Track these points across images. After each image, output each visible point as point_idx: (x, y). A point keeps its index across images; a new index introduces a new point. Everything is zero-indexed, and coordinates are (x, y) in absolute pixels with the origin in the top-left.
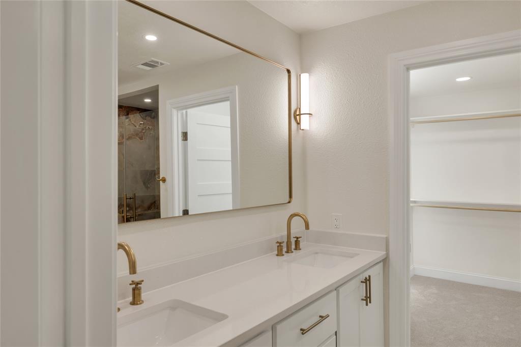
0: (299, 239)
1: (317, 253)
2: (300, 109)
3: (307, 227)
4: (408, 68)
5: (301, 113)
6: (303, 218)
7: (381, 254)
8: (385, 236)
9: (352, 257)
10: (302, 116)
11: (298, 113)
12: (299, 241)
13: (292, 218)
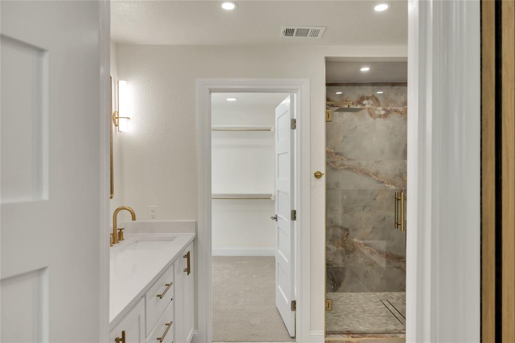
0: (122, 231)
1: (137, 242)
2: (118, 112)
3: (134, 218)
4: (210, 92)
5: (119, 116)
6: (129, 210)
7: (191, 235)
8: (194, 221)
9: (172, 240)
10: (120, 119)
11: (116, 117)
12: (123, 232)
13: (118, 211)
